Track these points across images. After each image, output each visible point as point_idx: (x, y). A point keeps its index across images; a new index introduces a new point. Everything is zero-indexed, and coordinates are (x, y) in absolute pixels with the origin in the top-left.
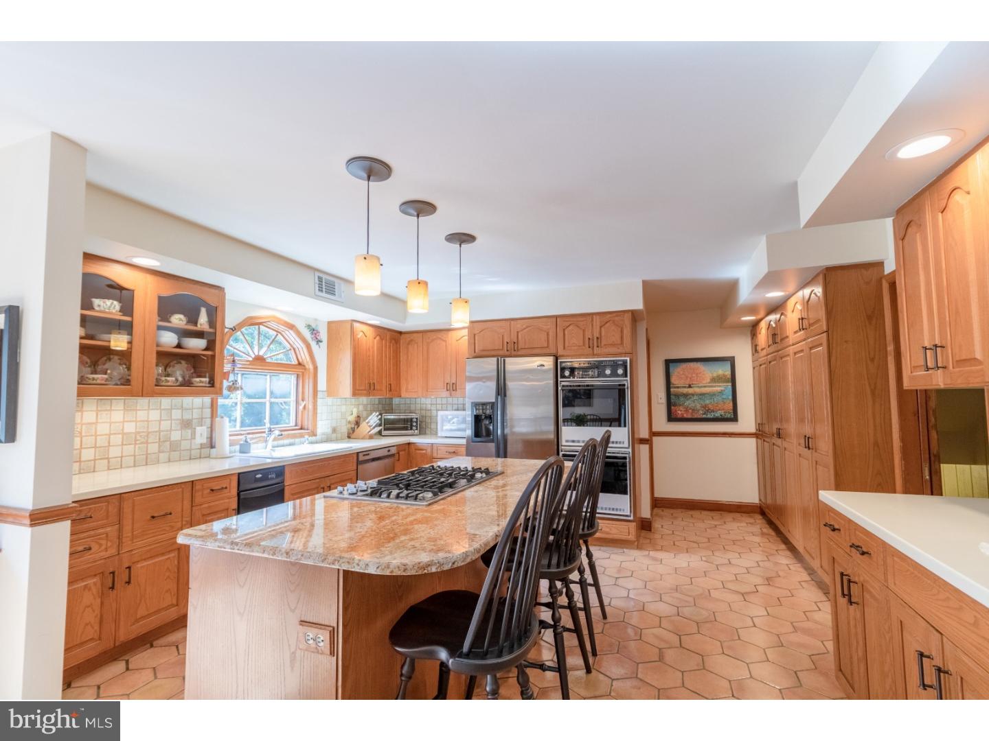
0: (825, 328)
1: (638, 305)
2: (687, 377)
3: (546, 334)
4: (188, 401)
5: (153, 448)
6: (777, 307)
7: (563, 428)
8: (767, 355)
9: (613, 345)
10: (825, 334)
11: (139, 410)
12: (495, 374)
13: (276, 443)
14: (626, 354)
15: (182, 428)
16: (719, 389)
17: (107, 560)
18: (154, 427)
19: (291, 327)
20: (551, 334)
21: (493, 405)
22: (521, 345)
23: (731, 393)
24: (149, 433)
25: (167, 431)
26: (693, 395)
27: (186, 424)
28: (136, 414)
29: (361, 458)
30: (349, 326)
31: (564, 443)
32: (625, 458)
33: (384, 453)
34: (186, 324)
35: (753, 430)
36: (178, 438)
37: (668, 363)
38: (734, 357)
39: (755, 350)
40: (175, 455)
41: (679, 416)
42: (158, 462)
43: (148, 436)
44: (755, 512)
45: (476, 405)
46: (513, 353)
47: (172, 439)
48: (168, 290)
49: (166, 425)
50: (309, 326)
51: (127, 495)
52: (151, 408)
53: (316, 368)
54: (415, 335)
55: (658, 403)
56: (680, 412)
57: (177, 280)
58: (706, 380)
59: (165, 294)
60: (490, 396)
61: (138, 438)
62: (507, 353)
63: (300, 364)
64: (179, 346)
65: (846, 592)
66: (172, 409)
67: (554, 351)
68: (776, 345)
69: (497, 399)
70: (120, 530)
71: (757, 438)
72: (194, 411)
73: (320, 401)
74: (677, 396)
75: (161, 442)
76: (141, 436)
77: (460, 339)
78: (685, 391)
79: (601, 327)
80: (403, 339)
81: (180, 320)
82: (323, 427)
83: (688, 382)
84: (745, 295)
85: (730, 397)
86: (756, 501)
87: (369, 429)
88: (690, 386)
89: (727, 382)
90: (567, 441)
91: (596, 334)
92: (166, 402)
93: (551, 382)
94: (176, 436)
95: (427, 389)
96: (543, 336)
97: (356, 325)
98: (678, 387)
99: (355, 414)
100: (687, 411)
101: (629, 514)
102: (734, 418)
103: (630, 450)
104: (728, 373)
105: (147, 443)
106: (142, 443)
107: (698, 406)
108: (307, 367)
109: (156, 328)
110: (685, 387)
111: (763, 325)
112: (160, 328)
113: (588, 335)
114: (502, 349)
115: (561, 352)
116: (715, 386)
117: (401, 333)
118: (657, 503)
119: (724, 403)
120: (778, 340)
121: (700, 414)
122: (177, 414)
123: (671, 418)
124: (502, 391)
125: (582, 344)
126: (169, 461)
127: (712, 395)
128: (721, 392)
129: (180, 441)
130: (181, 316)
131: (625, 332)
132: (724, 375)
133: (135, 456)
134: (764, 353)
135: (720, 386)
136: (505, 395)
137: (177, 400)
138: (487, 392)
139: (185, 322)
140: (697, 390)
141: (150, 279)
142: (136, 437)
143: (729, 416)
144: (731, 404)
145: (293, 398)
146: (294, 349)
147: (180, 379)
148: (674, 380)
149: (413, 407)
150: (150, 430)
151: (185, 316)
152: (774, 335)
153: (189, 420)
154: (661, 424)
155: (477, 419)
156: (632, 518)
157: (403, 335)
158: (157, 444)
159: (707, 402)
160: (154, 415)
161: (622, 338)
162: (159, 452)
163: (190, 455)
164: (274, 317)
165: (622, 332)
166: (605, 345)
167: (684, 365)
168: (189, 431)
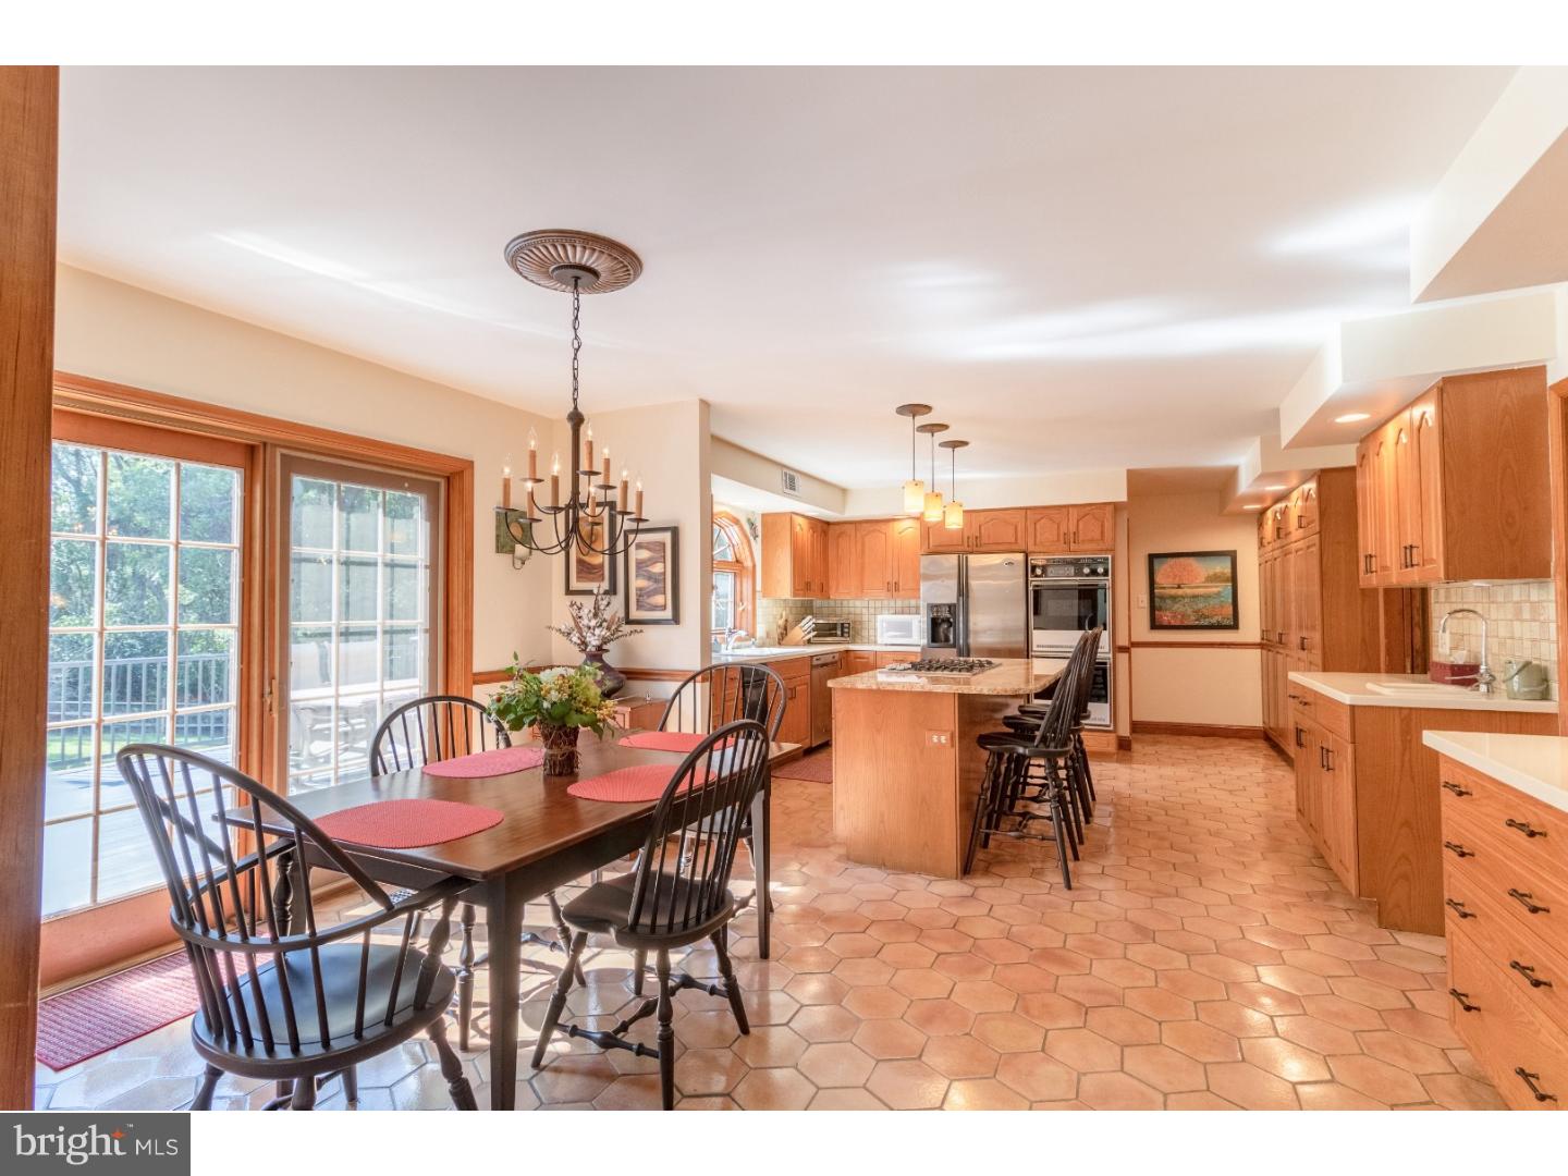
0: (1318, 529)
1: (1122, 497)
2: (1176, 576)
3: (1013, 527)
6: (1282, 497)
7: (1034, 632)
8: (1272, 551)
9: (1092, 541)
10: (1318, 536)
12: (956, 571)
13: (736, 645)
14: (1107, 551)
16: (1215, 590)
19: (736, 522)
20: (1019, 528)
21: (952, 608)
22: (985, 540)
23: (1230, 596)
26: (1183, 597)
29: (815, 662)
30: (788, 519)
31: (1035, 649)
32: (1105, 663)
33: (829, 659)
35: (1257, 639)
37: (1152, 558)
38: (1235, 552)
39: (1261, 545)
41: (1165, 623)
44: (1258, 738)
45: (932, 607)
46: (975, 549)
50: (749, 520)
53: (754, 566)
54: (846, 526)
55: (1138, 608)
56: (1166, 618)
58: (1199, 579)
60: (951, 597)
62: (970, 549)
63: (737, 561)
65: (1325, 763)
67: (1023, 548)
68: (1279, 541)
69: (958, 600)
71: (1262, 648)
73: (758, 601)
74: (1162, 598)
77: (907, 530)
78: (1173, 592)
79: (1078, 521)
80: (832, 531)
82: (761, 631)
83: (1177, 581)
84: (1245, 485)
85: (1230, 600)
86: (1261, 725)
87: (803, 634)
88: (1179, 587)
89: (1227, 581)
90: (1038, 646)
91: (1072, 529)
93: (1022, 581)
95: (861, 590)
96: (1011, 531)
97: (794, 516)
98: (1164, 588)
99: (784, 618)
100: (1174, 617)
101: (1108, 723)
102: (1235, 626)
103: (1111, 656)
104: (1228, 570)
107: (1189, 611)
108: (745, 564)
110: (1173, 588)
111: (1269, 514)
113: (1063, 529)
114: (962, 545)
115: (1031, 548)
116: (1211, 587)
117: (828, 523)
118: (1136, 727)
119: (1222, 607)
120: (1282, 534)
121: (1192, 621)
123: (1155, 625)
124: (963, 590)
125: (1056, 539)
127: (1207, 597)
128: (1218, 594)
131: (1106, 524)
132: (1223, 573)
134: (1269, 548)
135: (1216, 587)
136: (968, 597)
138: (947, 594)
140: (1189, 591)
143: (1227, 622)
144: (1231, 608)
145: (731, 599)
146: (733, 546)
148: (1158, 579)
149: (838, 611)
152: (1278, 529)
154: (1142, 631)
155: (935, 624)
156: (1111, 728)
157: (831, 526)
159: (1201, 606)
161: (1102, 533)
164: (727, 514)
165: (1102, 526)
166: (1083, 541)
167: (1172, 561)
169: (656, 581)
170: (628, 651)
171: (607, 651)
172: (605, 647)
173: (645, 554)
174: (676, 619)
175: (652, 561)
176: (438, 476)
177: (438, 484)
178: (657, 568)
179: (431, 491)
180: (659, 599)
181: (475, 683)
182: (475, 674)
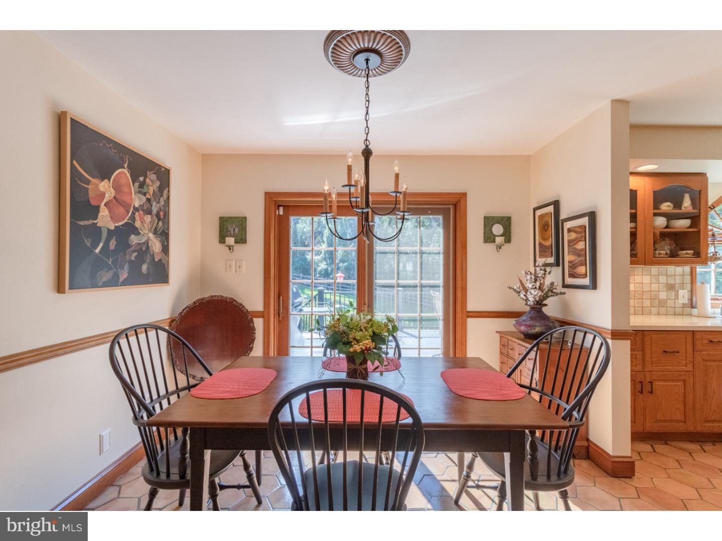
4: (671, 269)
5: (647, 303)
11: (637, 275)
15: (667, 290)
17: (638, 373)
18: (646, 288)
24: (643, 292)
25: (656, 291)
27: (671, 287)
28: (634, 278)
34: (673, 209)
36: (665, 297)
40: (663, 310)
42: (650, 313)
43: (642, 294)
47: (660, 298)
48: (660, 185)
49: (655, 287)
51: (646, 332)
52: (644, 274)
57: (666, 176)
59: (657, 188)
61: (637, 295)
64: (667, 227)
66: (659, 275)
70: (644, 355)
72: (676, 277)
75: (652, 299)
76: (638, 294)
81: (669, 206)
92: (654, 269)
94: (663, 295)
105: (642, 299)
106: (639, 299)
109: (652, 215)
112: (655, 215)
122: (663, 279)
126: (659, 314)
129: (666, 300)
130: (669, 204)
133: (635, 307)
137: (663, 268)
139: (672, 208)
141: (647, 180)
142: (635, 294)
147: (668, 252)
150: (644, 290)
151: (671, 203)
153: (671, 284)
158: (649, 300)
160: (647, 279)
162: (652, 306)
163: (675, 312)
168: (673, 293)
169: (579, 255)
170: (566, 306)
171: (546, 305)
172: (544, 302)
173: (573, 235)
174: (594, 285)
175: (576, 241)
176: (449, 204)
177: (450, 208)
178: (580, 246)
179: (445, 213)
180: (581, 270)
181: (468, 317)
182: (468, 312)
